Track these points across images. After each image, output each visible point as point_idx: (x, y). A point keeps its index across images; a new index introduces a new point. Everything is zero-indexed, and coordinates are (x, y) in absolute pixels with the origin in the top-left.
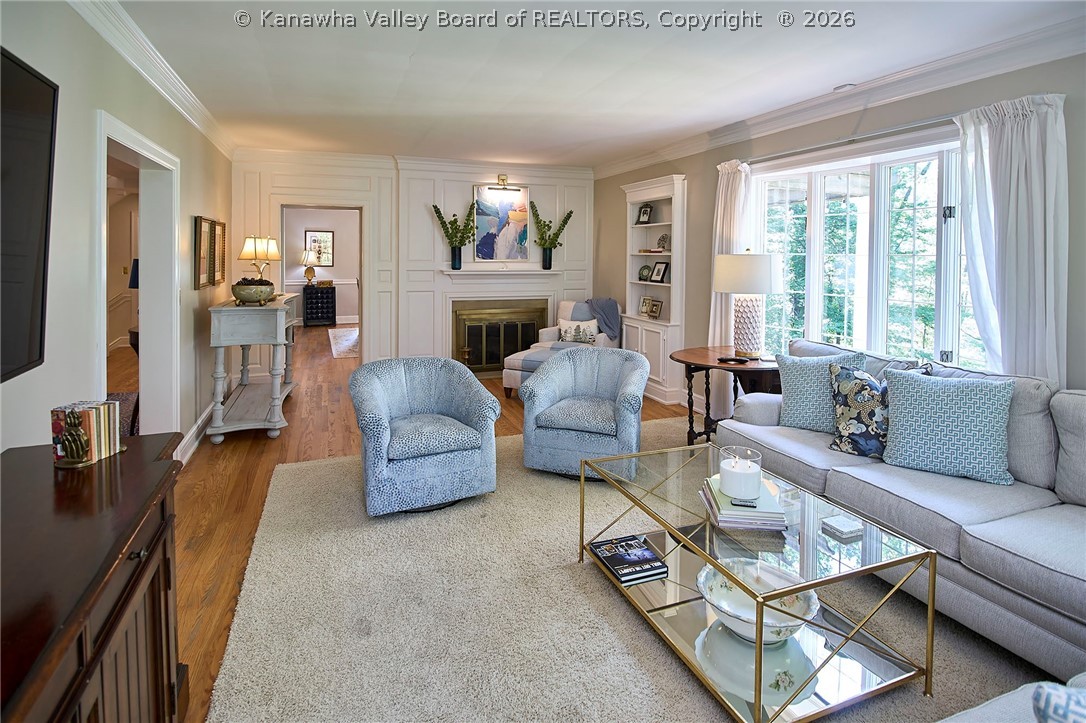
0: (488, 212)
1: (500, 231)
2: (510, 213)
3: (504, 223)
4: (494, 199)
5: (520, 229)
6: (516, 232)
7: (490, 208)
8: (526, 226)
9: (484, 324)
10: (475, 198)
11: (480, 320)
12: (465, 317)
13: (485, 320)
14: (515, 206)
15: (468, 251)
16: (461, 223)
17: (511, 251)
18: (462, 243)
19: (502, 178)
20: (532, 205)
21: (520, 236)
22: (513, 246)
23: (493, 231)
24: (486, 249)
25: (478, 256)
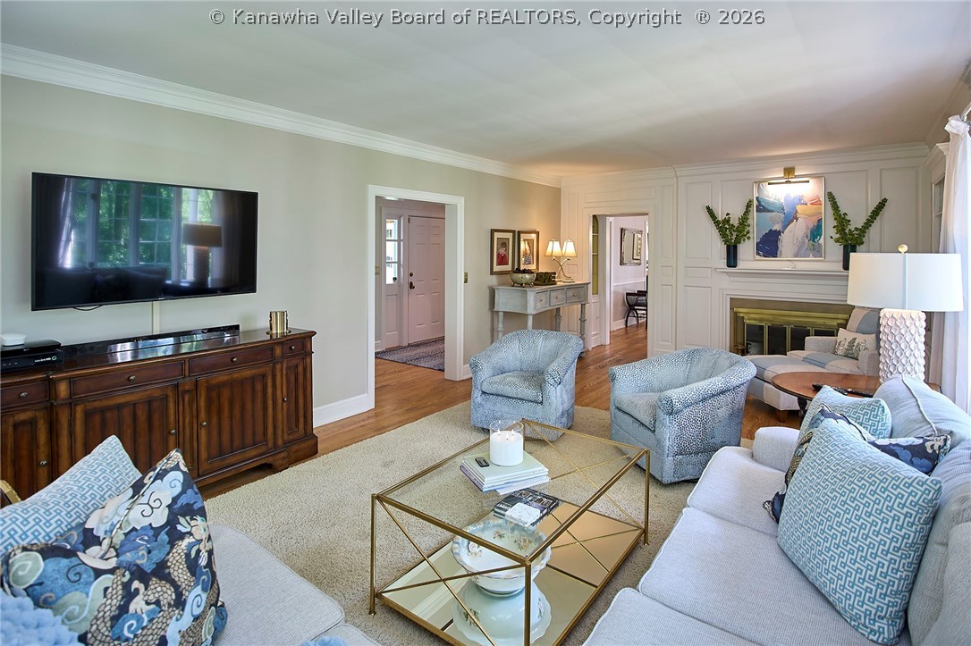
0: (769, 208)
1: (785, 227)
2: (799, 208)
3: (791, 218)
4: (778, 193)
5: (812, 223)
6: (807, 228)
7: (773, 204)
8: (820, 220)
9: (766, 325)
10: (756, 195)
11: (761, 320)
12: (741, 315)
13: (768, 320)
14: (805, 199)
15: (747, 250)
16: (735, 222)
17: (800, 248)
18: (738, 241)
19: (789, 171)
20: (831, 197)
21: (812, 232)
22: (803, 242)
23: (777, 227)
24: (769, 245)
25: (758, 254)
